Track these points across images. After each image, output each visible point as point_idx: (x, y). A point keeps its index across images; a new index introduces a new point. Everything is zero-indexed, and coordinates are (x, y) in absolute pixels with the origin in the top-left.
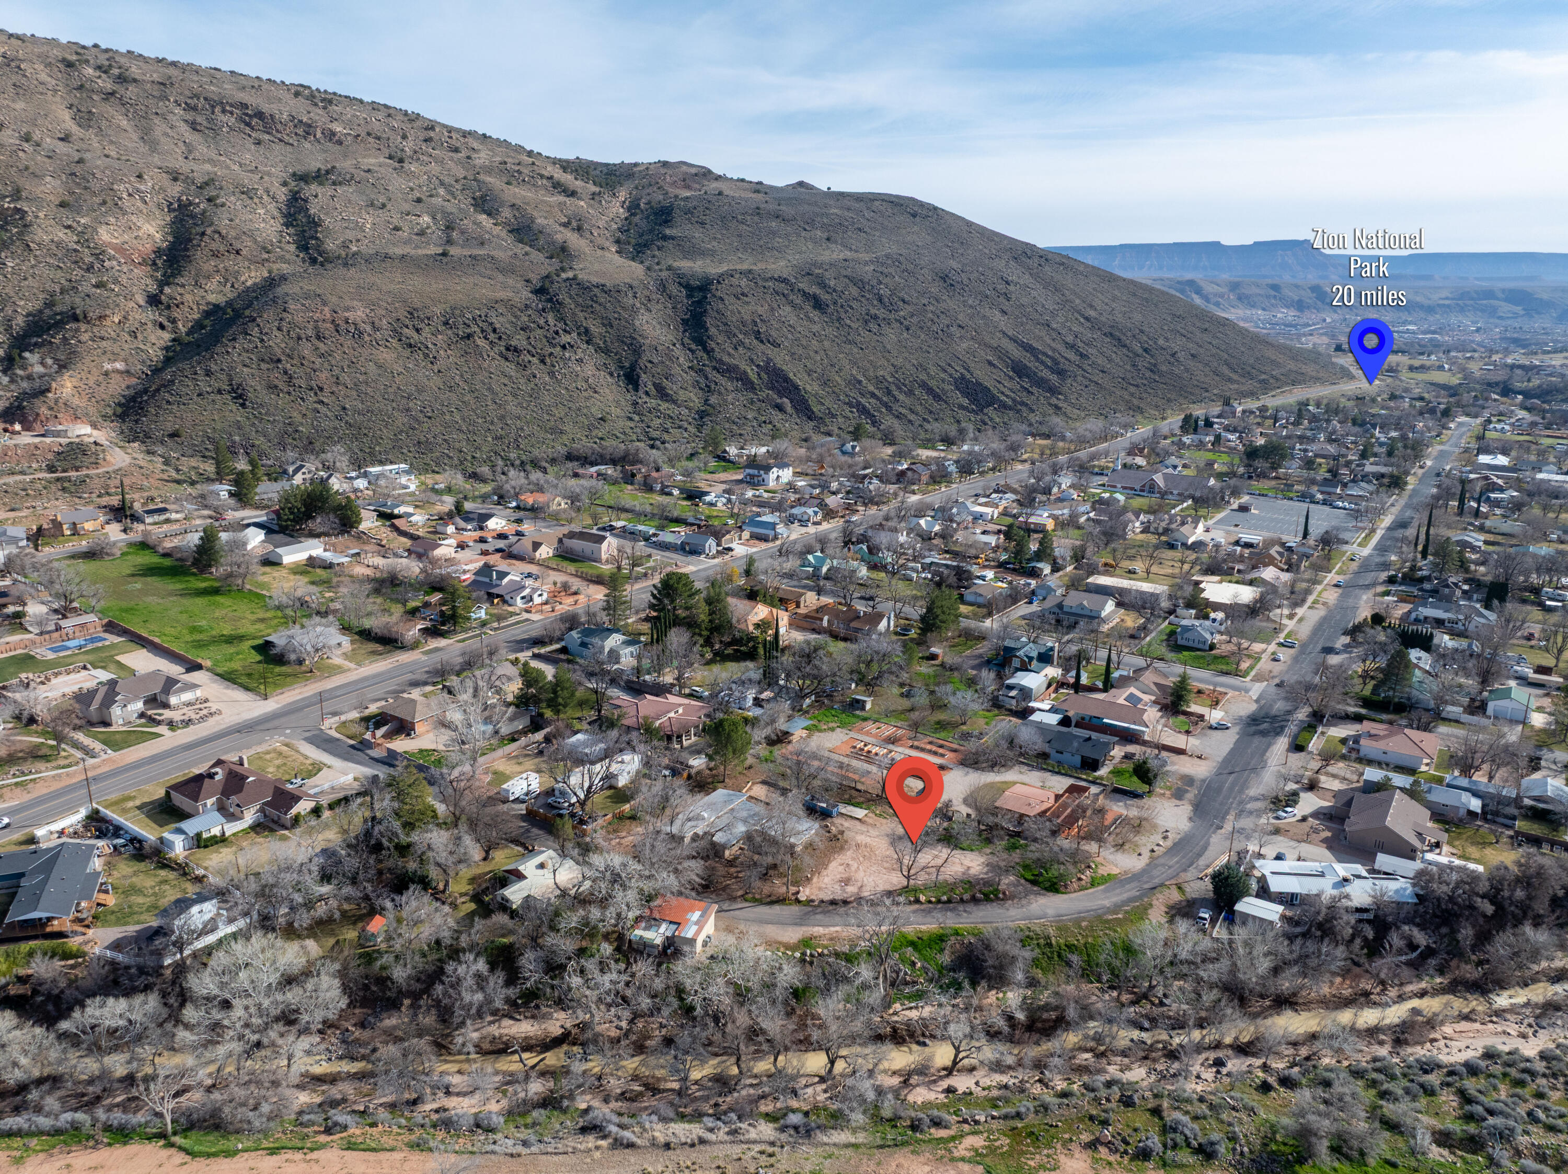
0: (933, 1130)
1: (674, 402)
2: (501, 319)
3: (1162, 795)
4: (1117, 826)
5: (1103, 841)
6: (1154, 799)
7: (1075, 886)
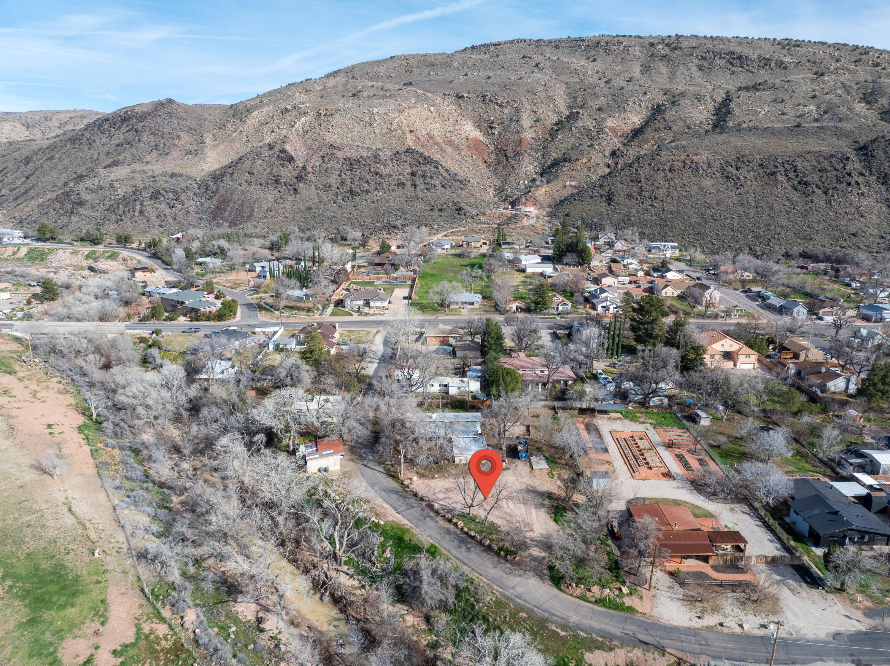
0: (168, 607)
2: (805, 164)
3: (853, 601)
4: (721, 584)
5: (682, 584)
6: (830, 596)
7: (578, 592)
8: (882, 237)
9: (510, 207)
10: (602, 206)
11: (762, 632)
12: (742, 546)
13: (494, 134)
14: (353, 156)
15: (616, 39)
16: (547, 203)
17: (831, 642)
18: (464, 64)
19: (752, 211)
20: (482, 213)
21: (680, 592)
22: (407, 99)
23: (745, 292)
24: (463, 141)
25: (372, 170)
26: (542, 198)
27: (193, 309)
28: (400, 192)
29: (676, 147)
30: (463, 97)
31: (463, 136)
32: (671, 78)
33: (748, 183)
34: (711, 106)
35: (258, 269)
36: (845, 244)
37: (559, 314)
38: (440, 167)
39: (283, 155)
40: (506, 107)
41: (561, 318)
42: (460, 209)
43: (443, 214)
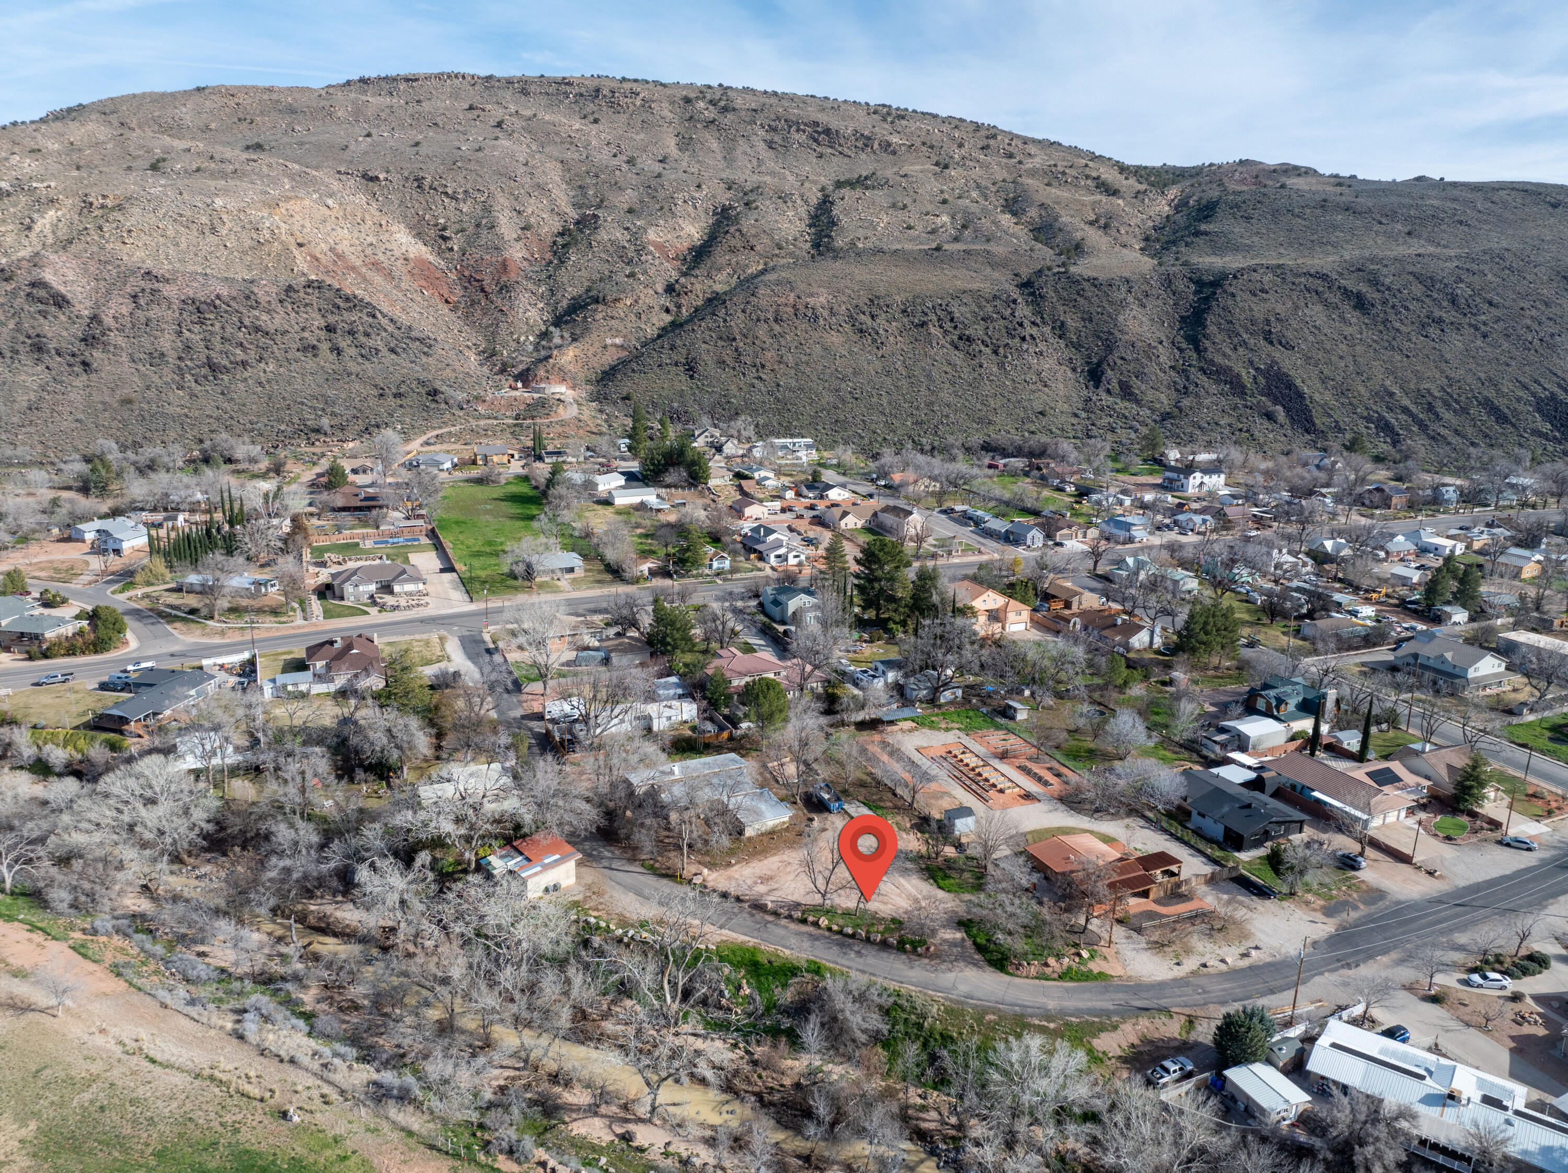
0: (501, 1158)
1: (1138, 402)
2: (963, 309)
3: (1307, 903)
4: (1180, 920)
5: (1139, 930)
6: (1285, 904)
7: (1033, 971)
8: (1076, 415)
9: (520, 385)
10: (682, 382)
11: (1245, 963)
12: (1174, 868)
13: (451, 249)
14: (201, 296)
15: (627, 86)
16: (581, 376)
17: (1313, 955)
18: (358, 113)
19: (904, 383)
20: (477, 398)
21: (1142, 941)
22: (275, 182)
23: (944, 512)
24: (399, 263)
25: (247, 322)
26: (571, 367)
27: (22, 635)
28: (310, 363)
29: (778, 283)
30: (377, 178)
31: (397, 253)
32: (729, 159)
33: (891, 339)
34: (802, 211)
35: (90, 536)
36: (1033, 428)
37: (718, 575)
38: (379, 315)
39: (42, 293)
40: (465, 201)
41: (725, 580)
42: (433, 393)
43: (404, 402)
